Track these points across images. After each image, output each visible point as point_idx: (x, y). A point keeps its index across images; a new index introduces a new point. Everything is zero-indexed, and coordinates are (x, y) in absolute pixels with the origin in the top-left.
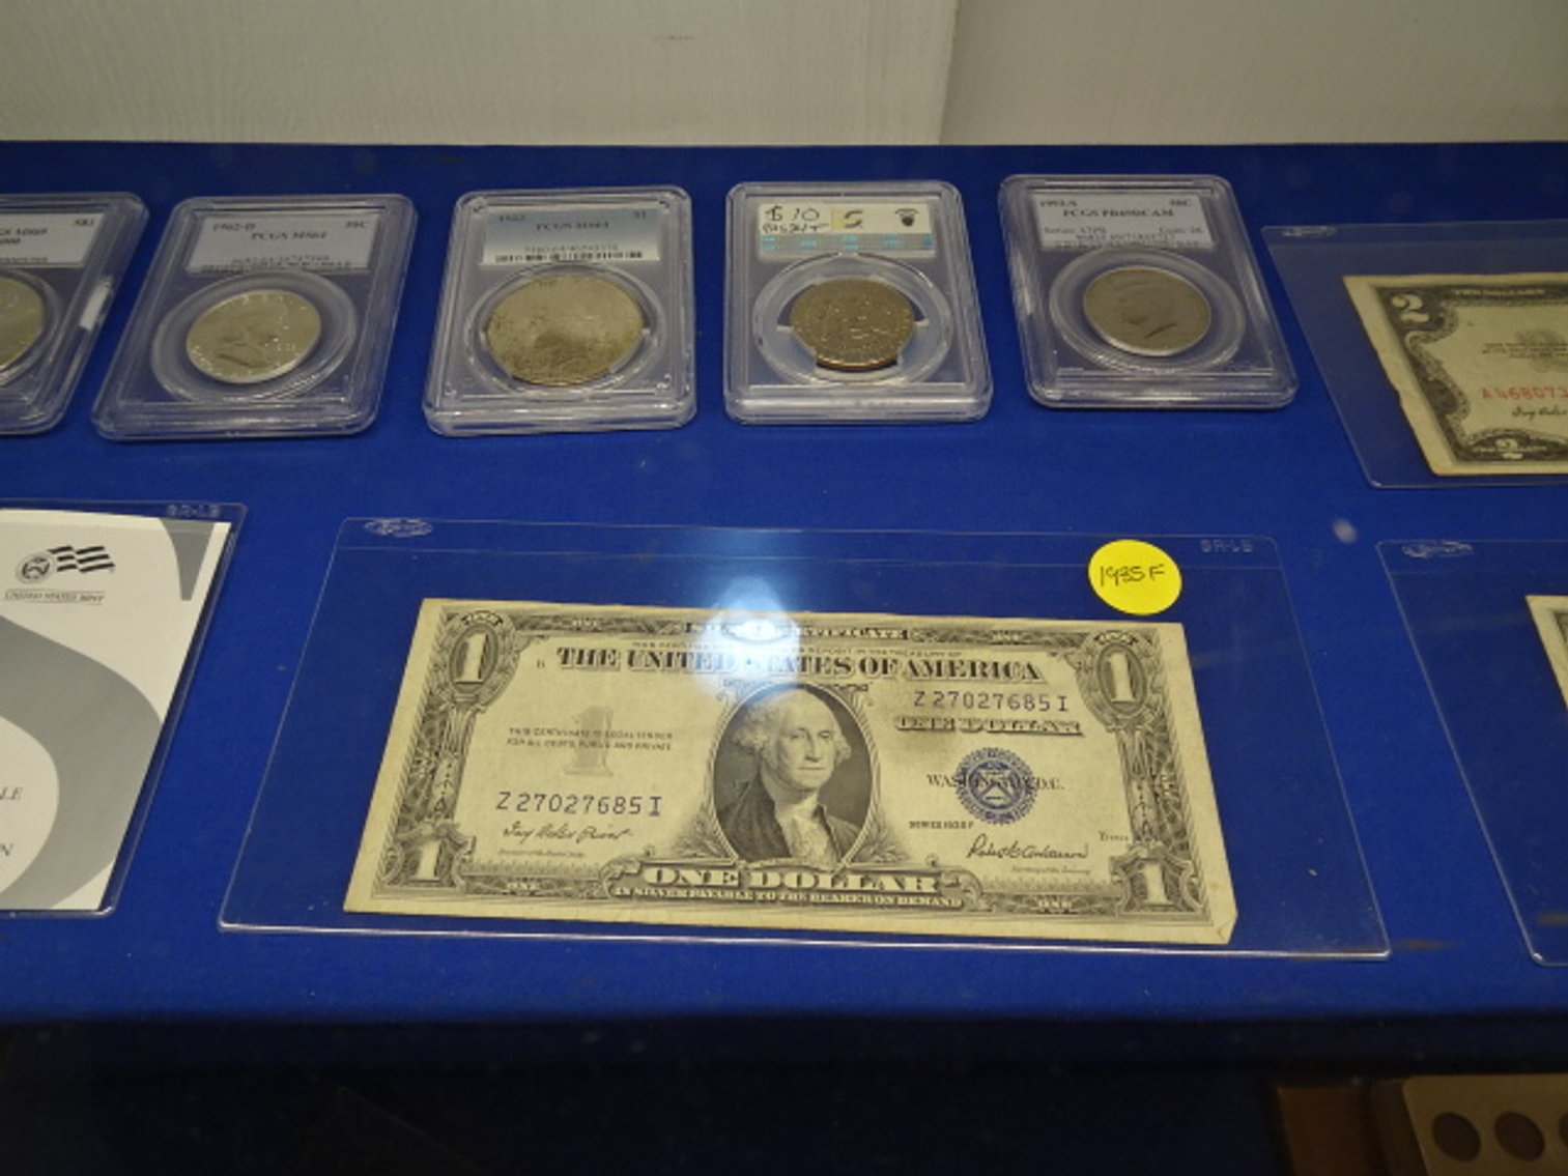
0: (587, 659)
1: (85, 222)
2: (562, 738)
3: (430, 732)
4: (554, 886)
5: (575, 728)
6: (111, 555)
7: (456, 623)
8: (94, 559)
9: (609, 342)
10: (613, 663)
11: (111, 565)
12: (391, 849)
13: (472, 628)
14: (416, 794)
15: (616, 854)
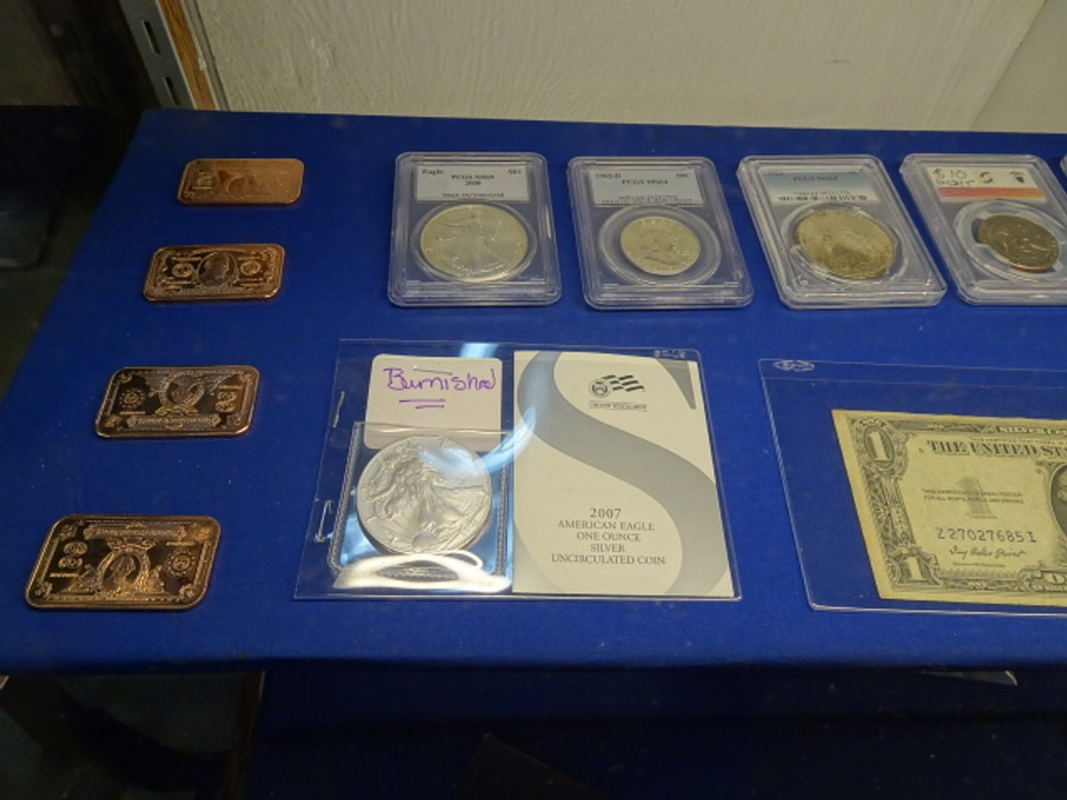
0: (946, 448)
1: (515, 172)
2: (957, 495)
3: (876, 491)
4: (996, 584)
5: (961, 489)
6: (639, 381)
7: (857, 425)
8: (629, 383)
9: (877, 252)
10: (964, 451)
11: (641, 387)
12: (888, 561)
13: (871, 428)
14: (887, 530)
15: (1023, 566)
